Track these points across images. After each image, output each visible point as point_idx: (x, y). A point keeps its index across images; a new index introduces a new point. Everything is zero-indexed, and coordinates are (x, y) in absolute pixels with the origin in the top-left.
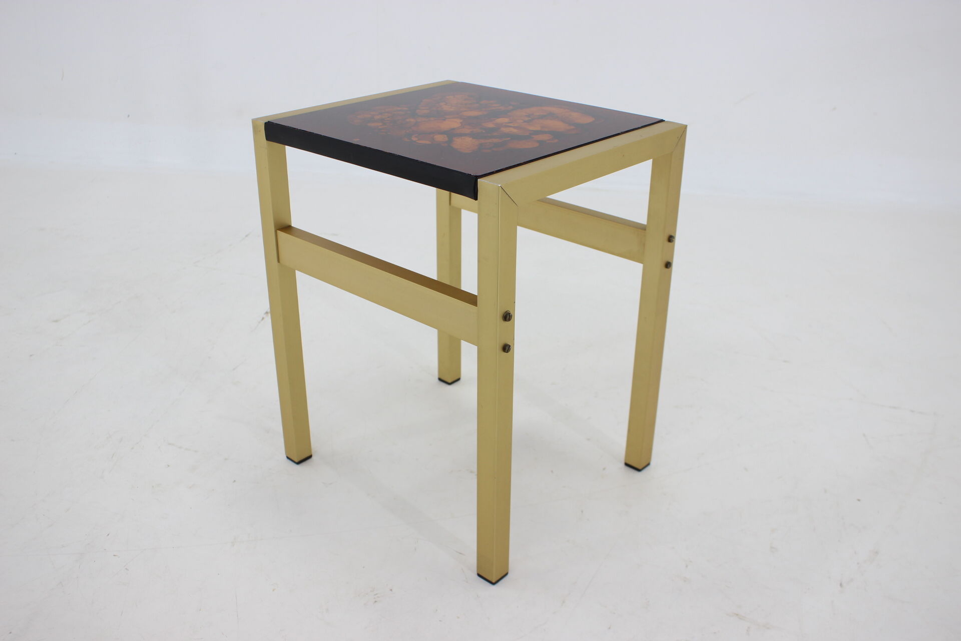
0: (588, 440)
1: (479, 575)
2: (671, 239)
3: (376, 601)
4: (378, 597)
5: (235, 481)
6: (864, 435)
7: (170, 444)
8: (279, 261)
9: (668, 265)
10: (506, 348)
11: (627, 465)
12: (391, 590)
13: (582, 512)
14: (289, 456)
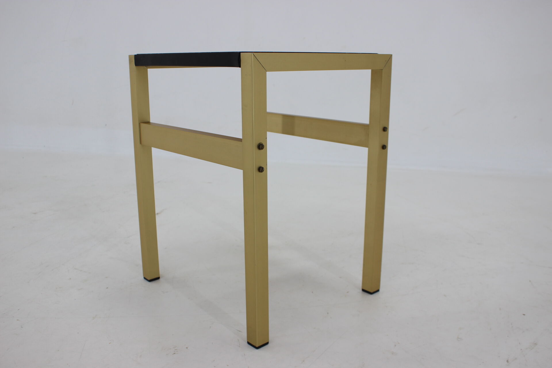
0: (340, 277)
1: (249, 343)
2: (385, 129)
3: (175, 353)
4: (177, 351)
5: (107, 288)
6: (530, 281)
7: (75, 269)
8: (141, 143)
9: (384, 147)
10: (261, 169)
11: (364, 290)
12: (187, 348)
13: (328, 313)
14: (145, 277)
